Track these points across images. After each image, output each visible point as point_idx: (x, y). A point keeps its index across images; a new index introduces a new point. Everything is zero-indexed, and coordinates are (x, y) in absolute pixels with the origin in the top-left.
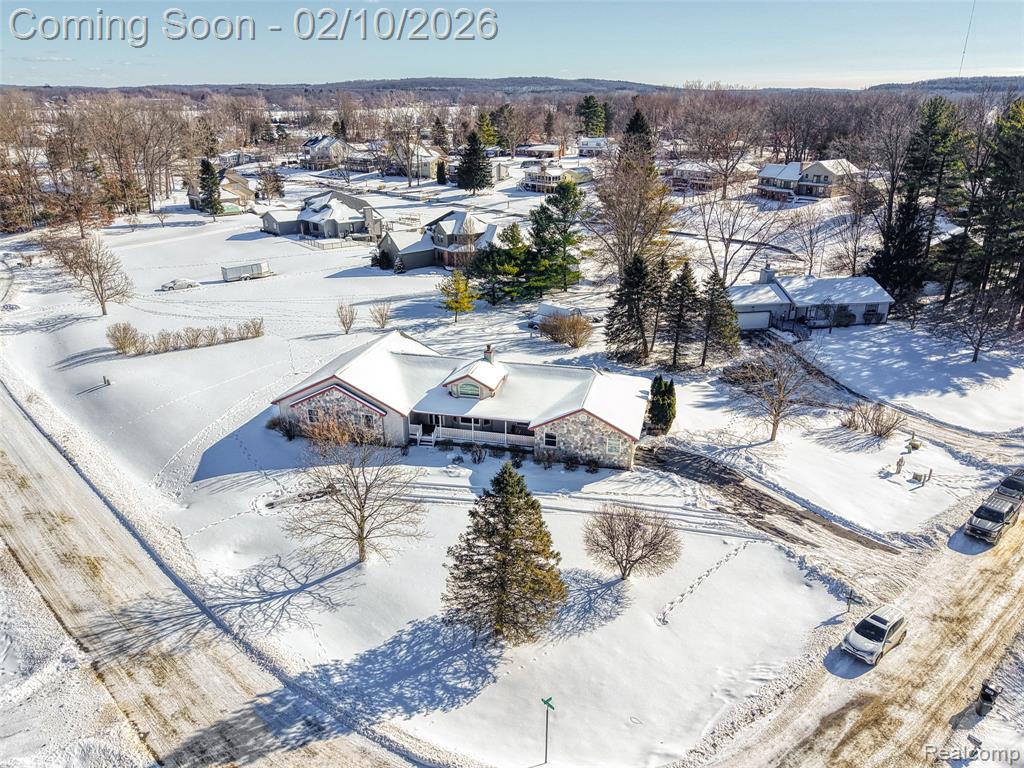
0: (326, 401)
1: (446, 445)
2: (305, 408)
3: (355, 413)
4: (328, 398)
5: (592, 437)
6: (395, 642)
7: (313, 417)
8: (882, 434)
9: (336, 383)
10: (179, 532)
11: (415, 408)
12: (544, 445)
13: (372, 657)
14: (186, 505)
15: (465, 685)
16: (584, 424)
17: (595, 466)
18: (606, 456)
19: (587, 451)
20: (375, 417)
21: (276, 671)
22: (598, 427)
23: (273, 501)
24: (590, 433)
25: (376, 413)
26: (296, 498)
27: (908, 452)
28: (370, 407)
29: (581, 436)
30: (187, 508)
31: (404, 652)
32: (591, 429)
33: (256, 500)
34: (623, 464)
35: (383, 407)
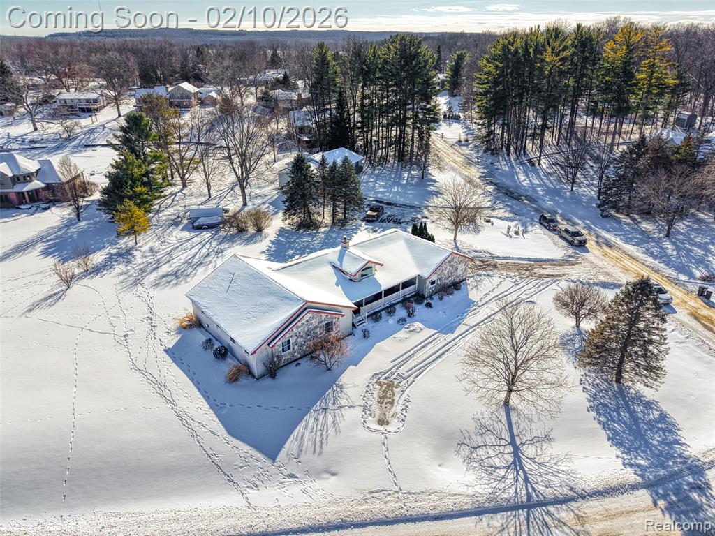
0: (298, 327)
1: (374, 315)
2: (280, 343)
3: (320, 325)
4: (300, 324)
5: (453, 268)
6: (604, 425)
7: (286, 347)
8: (472, 220)
9: (308, 307)
10: (383, 491)
11: (351, 300)
12: (430, 286)
13: (616, 440)
14: (326, 476)
15: (656, 414)
16: (450, 262)
17: (456, 285)
18: (457, 277)
19: (450, 279)
20: (334, 321)
21: (634, 487)
22: (455, 260)
23: (377, 418)
24: (452, 266)
25: (337, 316)
26: (383, 406)
27: (492, 224)
28: (334, 314)
29: (448, 270)
30: (334, 474)
31: (616, 425)
32: (452, 263)
33: (368, 427)
34: (464, 277)
35: (340, 309)
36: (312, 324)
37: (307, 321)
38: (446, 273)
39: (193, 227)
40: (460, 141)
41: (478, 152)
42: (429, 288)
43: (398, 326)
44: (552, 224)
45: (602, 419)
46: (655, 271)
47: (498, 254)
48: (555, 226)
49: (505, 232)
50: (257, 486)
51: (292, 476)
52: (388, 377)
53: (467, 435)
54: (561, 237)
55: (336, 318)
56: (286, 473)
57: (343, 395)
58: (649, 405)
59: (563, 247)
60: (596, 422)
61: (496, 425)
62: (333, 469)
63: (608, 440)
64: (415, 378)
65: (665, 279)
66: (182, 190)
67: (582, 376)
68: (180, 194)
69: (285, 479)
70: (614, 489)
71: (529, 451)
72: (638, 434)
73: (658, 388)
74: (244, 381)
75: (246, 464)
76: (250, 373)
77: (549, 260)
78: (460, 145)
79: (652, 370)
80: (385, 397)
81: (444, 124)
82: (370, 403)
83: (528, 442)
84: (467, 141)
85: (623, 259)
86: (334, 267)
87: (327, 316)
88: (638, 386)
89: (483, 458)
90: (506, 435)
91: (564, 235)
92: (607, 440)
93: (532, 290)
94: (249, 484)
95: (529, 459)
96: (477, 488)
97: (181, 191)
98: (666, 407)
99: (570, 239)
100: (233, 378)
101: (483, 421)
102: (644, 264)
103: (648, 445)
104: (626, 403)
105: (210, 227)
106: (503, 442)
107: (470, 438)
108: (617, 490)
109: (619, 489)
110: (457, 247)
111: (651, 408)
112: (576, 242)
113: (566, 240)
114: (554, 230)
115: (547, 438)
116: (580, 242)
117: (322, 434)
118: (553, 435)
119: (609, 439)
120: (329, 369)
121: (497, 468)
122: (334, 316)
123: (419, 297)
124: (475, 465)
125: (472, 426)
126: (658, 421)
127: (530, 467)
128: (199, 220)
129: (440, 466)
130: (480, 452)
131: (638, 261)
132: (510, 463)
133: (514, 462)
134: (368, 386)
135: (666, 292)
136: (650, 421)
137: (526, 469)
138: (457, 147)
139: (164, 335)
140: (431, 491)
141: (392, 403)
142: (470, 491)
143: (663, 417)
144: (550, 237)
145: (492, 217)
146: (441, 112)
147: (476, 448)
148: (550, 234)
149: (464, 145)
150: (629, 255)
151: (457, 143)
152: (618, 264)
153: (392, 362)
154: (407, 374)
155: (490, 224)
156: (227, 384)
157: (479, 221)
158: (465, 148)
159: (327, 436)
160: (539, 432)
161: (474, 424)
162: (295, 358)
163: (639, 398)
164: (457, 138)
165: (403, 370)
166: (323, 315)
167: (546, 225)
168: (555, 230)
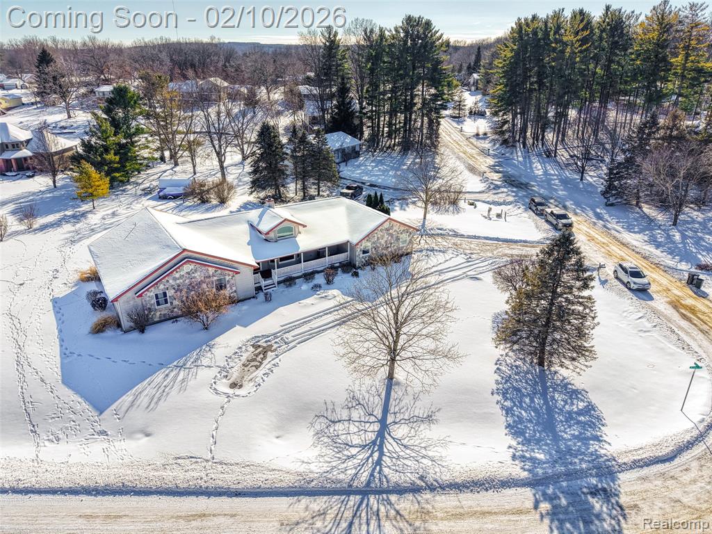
0: (175, 279)
1: (289, 281)
2: (152, 294)
3: (207, 280)
4: (177, 275)
5: (392, 237)
6: (508, 411)
7: (162, 300)
8: (454, 203)
9: (186, 257)
10: (191, 457)
11: (256, 259)
12: (362, 255)
13: (515, 429)
14: (140, 436)
15: (581, 405)
16: (387, 230)
17: (398, 257)
18: (399, 249)
19: (390, 250)
20: (227, 278)
21: (507, 483)
22: (395, 228)
23: (230, 381)
24: (391, 235)
25: (230, 273)
26: (246, 369)
27: (475, 207)
28: (225, 269)
29: (385, 239)
30: (148, 435)
31: (523, 412)
32: (391, 231)
33: (215, 389)
34: (409, 251)
35: (236, 265)
36: (194, 277)
37: (188, 273)
38: (383, 242)
39: (160, 198)
40: (478, 135)
41: (494, 145)
42: (360, 258)
43: (311, 292)
44: (540, 208)
45: (508, 404)
46: (644, 258)
47: (463, 233)
48: (543, 210)
49: (486, 214)
50: (58, 439)
51: (104, 433)
52: (269, 341)
53: (330, 407)
54: (547, 221)
55: (229, 275)
56: (98, 428)
57: (209, 355)
58: (575, 394)
59: (544, 230)
60: (498, 406)
61: (371, 399)
62: (149, 430)
63: (506, 428)
64: (299, 343)
65: (654, 267)
66: (174, 168)
67: (502, 355)
68: (171, 171)
69: (93, 435)
70: (476, 484)
71: (400, 431)
72: (548, 425)
73: (582, 372)
74: (109, 333)
75: (60, 415)
76: (119, 326)
77: (521, 241)
78: (478, 139)
79: (580, 351)
80: (254, 360)
81: (468, 120)
82: (231, 364)
83: (403, 421)
84: (485, 134)
85: (610, 245)
86: (252, 226)
87: (216, 271)
88: (565, 371)
89: (340, 432)
90: (378, 412)
91: (550, 218)
92: (504, 427)
93: (484, 268)
94: (51, 437)
95: (394, 438)
96: (313, 467)
97: (172, 169)
98: (594, 398)
99: (555, 223)
100: (99, 329)
101: (357, 394)
102: (633, 250)
103: (556, 438)
104: (545, 388)
105: (175, 197)
106: (372, 419)
107: (333, 410)
108: (480, 485)
109: (484, 484)
110: (423, 225)
111: (578, 398)
112: (560, 225)
113: (551, 223)
114: (540, 214)
115: (429, 419)
116: (565, 225)
117: (164, 391)
118: (438, 416)
119: (508, 426)
120: (206, 329)
121: (351, 446)
122: (227, 272)
123: (349, 267)
124: (326, 440)
125: (342, 398)
126: (580, 413)
127: (391, 448)
128: (165, 190)
129: (277, 437)
130: (339, 427)
131: (627, 247)
132: (368, 442)
133: (374, 443)
134: (240, 348)
135: (645, 277)
136: (570, 413)
137: (385, 450)
138: (474, 140)
139: (61, 286)
140: (248, 463)
141: (257, 367)
142: (302, 468)
143: (590, 408)
144: (534, 220)
145: (479, 201)
146: (467, 108)
147: (336, 422)
148: (537, 218)
149: (482, 139)
150: (619, 241)
151: (474, 136)
152: (603, 250)
153: (282, 326)
154: (290, 339)
155: (473, 207)
156: (90, 335)
157: (462, 204)
158: (483, 141)
159: (168, 394)
160: (422, 412)
161: (345, 395)
162: (175, 315)
163: (565, 386)
164: (476, 132)
165: (289, 336)
166: (210, 269)
167: (534, 209)
168: (542, 214)
